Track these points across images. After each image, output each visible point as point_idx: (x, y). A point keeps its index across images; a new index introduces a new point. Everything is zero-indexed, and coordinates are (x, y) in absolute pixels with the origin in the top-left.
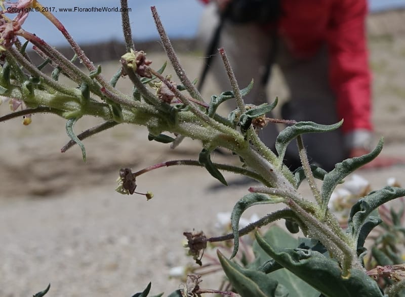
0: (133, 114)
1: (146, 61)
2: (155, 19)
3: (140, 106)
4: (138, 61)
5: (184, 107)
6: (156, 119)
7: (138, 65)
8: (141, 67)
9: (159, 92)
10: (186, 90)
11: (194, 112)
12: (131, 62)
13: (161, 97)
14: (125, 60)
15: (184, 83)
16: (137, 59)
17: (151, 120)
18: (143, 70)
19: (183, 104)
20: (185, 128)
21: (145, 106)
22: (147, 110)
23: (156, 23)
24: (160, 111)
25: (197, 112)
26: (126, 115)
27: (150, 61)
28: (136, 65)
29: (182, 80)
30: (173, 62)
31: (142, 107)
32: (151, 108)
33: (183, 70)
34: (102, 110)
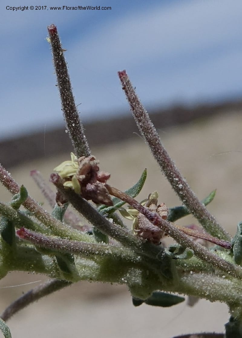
0: (96, 265)
1: (100, 174)
2: (126, 92)
3: (106, 252)
4: (83, 177)
5: (182, 250)
6: (138, 271)
7: (84, 183)
8: (90, 187)
9: (136, 226)
10: (191, 216)
11: (202, 258)
12: (69, 179)
13: (142, 234)
14: (58, 177)
15: (186, 203)
16: (81, 173)
17: (130, 274)
18: (94, 192)
19: (180, 245)
20: (194, 283)
21: (116, 251)
22: (120, 256)
23: (129, 99)
24: (144, 257)
25: (209, 258)
26: (85, 266)
27: (107, 174)
28: (78, 184)
29: (182, 197)
30: (164, 168)
31: (111, 252)
32: (127, 252)
33: (184, 180)
34: (40, 261)
